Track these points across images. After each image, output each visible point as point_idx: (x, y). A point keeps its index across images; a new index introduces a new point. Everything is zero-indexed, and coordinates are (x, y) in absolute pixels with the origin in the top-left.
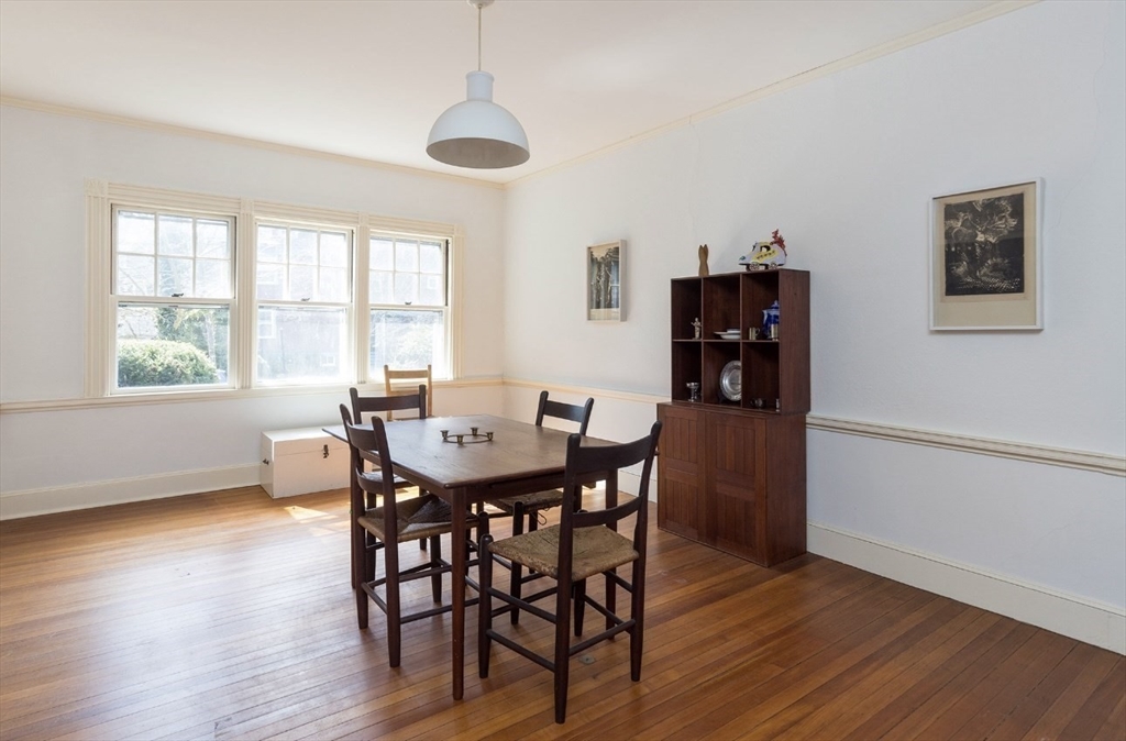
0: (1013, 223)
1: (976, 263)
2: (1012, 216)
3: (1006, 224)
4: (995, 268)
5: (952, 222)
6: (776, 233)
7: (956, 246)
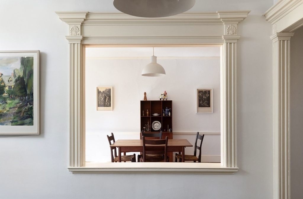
0: (209, 95)
1: (203, 102)
2: (208, 94)
3: (208, 95)
4: (206, 103)
5: (200, 94)
6: (165, 91)
7: (200, 98)
